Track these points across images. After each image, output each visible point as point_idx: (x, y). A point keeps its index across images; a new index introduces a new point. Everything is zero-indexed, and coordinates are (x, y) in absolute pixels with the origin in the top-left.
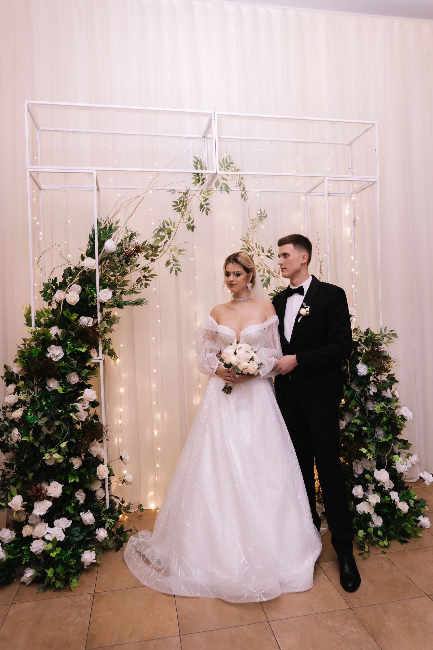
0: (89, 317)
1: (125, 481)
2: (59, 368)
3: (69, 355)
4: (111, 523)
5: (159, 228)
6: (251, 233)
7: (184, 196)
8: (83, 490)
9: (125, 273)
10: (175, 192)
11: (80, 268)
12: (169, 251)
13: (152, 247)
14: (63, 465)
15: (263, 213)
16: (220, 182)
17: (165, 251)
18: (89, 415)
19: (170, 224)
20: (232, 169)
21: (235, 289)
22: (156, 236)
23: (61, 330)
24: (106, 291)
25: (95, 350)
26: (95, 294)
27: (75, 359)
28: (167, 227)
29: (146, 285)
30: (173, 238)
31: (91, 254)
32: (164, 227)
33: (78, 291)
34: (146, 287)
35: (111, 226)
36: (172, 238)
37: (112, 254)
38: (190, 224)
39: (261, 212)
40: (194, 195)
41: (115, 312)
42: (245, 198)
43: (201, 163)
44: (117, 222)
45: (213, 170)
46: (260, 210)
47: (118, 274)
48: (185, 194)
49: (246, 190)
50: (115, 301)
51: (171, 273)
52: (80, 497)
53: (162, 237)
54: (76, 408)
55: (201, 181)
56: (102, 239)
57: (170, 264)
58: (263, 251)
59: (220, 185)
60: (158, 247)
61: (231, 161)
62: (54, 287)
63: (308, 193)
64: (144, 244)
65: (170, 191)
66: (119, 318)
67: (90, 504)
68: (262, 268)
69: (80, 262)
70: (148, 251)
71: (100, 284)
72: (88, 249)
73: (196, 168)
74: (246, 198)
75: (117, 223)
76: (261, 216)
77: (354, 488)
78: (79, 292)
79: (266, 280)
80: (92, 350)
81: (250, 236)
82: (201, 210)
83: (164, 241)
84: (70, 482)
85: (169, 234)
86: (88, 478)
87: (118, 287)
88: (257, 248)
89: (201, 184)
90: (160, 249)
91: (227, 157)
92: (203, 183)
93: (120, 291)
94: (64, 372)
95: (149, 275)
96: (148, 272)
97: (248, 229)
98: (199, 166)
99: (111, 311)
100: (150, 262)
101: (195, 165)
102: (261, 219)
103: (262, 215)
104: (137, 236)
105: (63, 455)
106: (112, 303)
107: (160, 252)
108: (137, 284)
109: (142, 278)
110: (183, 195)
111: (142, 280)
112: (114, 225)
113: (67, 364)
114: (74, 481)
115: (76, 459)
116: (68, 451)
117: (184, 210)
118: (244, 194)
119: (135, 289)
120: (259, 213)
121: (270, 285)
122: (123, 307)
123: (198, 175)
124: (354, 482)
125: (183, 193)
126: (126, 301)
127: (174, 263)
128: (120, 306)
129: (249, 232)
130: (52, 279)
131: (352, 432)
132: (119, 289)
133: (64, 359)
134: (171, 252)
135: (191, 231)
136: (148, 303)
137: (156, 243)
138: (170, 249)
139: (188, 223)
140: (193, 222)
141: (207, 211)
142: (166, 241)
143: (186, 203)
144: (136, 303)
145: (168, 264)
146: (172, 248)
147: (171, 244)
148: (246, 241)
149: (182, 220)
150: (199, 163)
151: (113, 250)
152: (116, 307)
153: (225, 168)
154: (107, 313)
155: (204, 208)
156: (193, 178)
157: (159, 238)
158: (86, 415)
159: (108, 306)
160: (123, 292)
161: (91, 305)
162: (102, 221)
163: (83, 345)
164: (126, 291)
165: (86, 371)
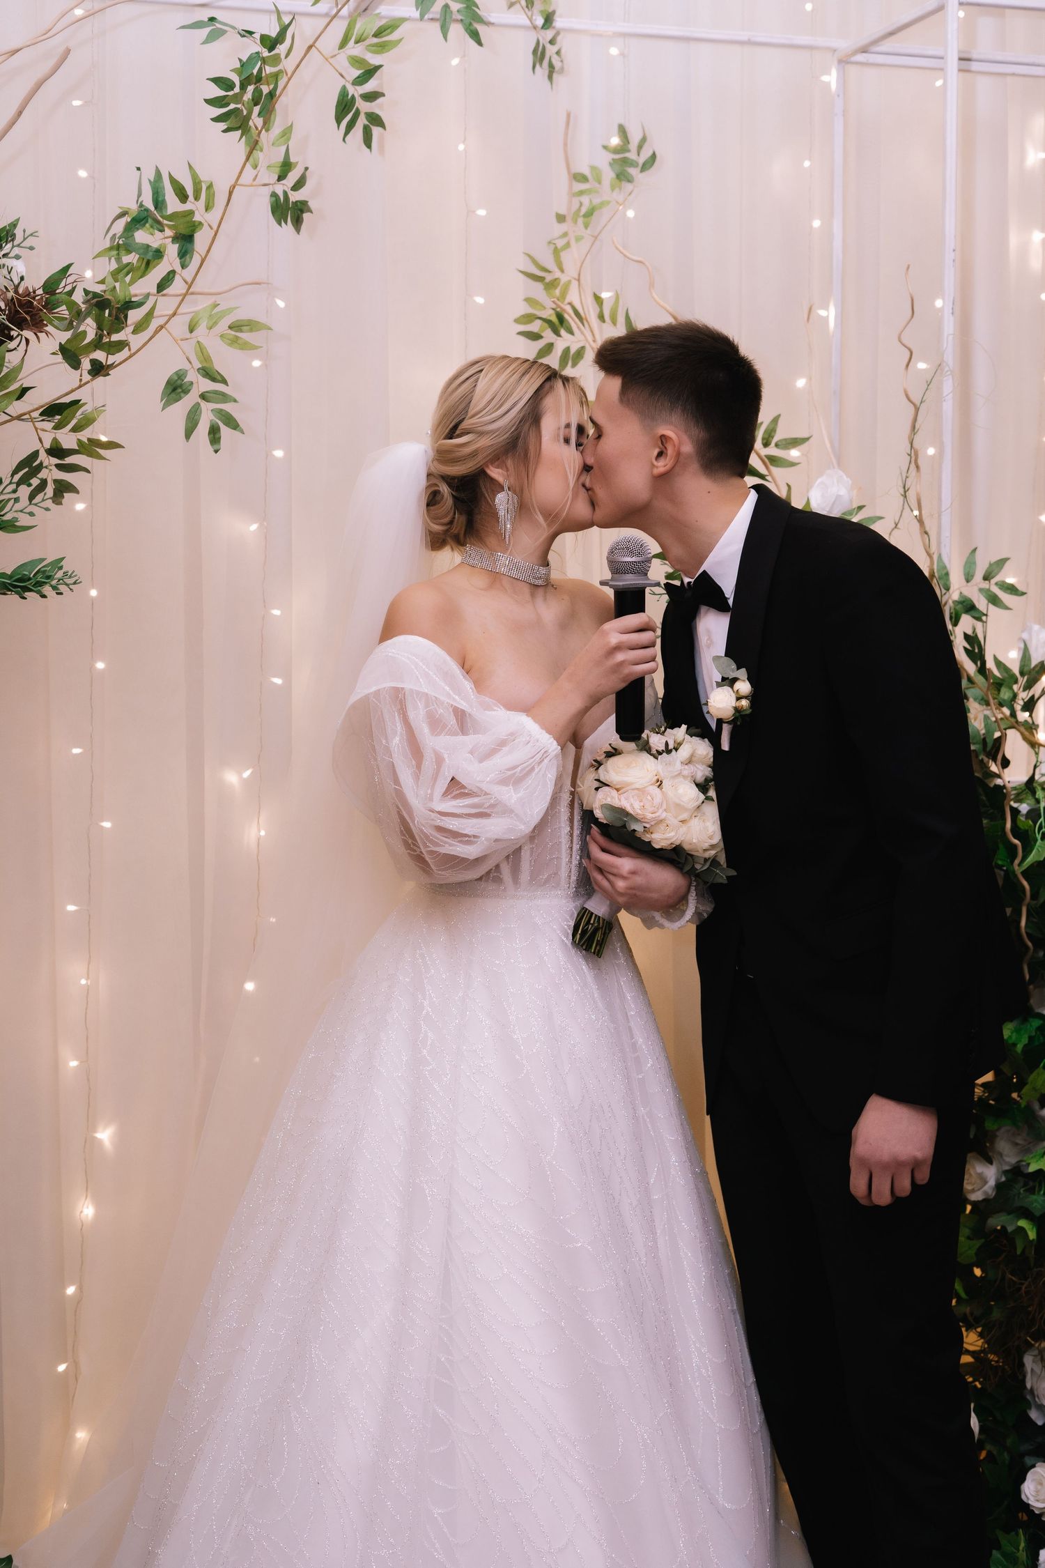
5: (134, 207)
6: (573, 242)
7: (266, 53)
10: (224, 32)
12: (178, 326)
13: (99, 303)
15: (633, 145)
17: (161, 327)
19: (190, 191)
22: (118, 248)
28: (173, 204)
29: (62, 489)
30: (203, 261)
32: (159, 203)
34: (58, 496)
36: (195, 261)
38: (285, 193)
39: (626, 140)
40: (310, 47)
42: (551, 66)
46: (622, 131)
49: (559, 22)
51: (188, 436)
53: (149, 255)
57: (186, 392)
60: (129, 305)
63: (856, 52)
64: (51, 286)
65: (198, 25)
70: (78, 325)
74: (558, 63)
76: (626, 162)
77: (1029, 1476)
81: (571, 259)
82: (339, 120)
83: (157, 273)
85: (185, 239)
88: (601, 317)
90: (134, 316)
95: (80, 442)
96: (74, 430)
97: (561, 218)
100: (87, 377)
102: (622, 177)
103: (627, 155)
104: (18, 246)
107: (138, 328)
108: (18, 486)
109: (43, 456)
110: (259, 49)
111: (41, 465)
117: (260, 121)
118: (548, 46)
119: (3, 507)
120: (615, 141)
124: (1025, 1447)
125: (264, 39)
127: (206, 385)
129: (565, 234)
131: (1026, 1214)
134: (191, 331)
135: (289, 227)
136: (75, 583)
137: (117, 285)
138: (187, 319)
139: (279, 189)
140: (299, 185)
141: (371, 130)
142: (169, 273)
143: (272, 87)
144: (17, 580)
145: (174, 390)
146: (196, 313)
147: (190, 287)
148: (547, 280)
149: (249, 172)
155: (357, 114)
157: (134, 258)
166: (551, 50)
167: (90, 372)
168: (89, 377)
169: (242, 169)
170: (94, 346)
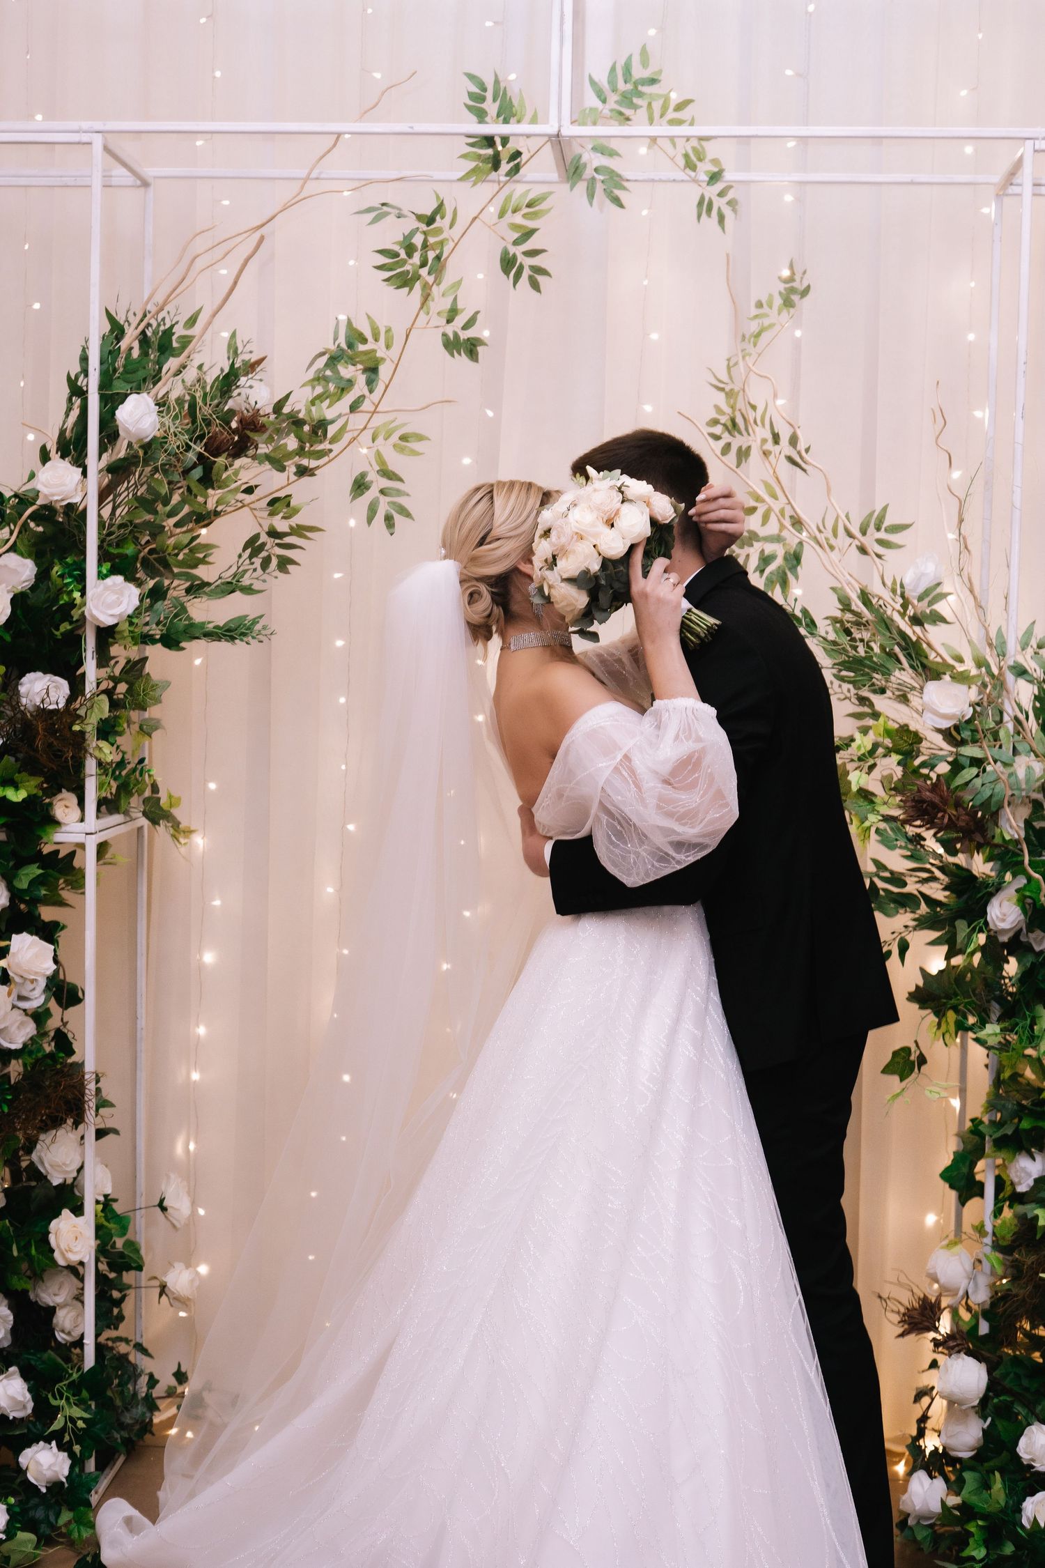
0: (58, 679)
1: (166, 1290)
4: (73, 1420)
5: (333, 347)
6: (741, 360)
7: (423, 227)
9: (204, 518)
10: (387, 214)
11: (31, 495)
12: (368, 434)
13: (296, 423)
15: (797, 278)
16: (585, 165)
17: (353, 439)
18: (41, 1033)
19: (368, 334)
20: (650, 104)
22: (319, 379)
24: (114, 584)
25: (72, 799)
26: (77, 595)
28: (361, 346)
29: (284, 564)
30: (387, 387)
31: (71, 446)
32: (350, 346)
33: (23, 578)
34: (282, 569)
35: (168, 333)
36: (380, 387)
37: (147, 447)
38: (456, 335)
39: (793, 273)
40: (473, 220)
41: (158, 659)
42: (720, 214)
43: (500, 94)
44: (191, 318)
45: (546, 122)
46: (791, 267)
47: (172, 521)
48: (430, 220)
49: (729, 177)
50: (158, 623)
51: (370, 522)
53: (342, 385)
55: (504, 163)
56: (120, 387)
57: (367, 488)
58: (776, 438)
59: (589, 172)
60: (325, 423)
61: (646, 74)
64: (278, 407)
65: (368, 210)
66: (168, 684)
67: (30, 1354)
68: (776, 506)
69: (32, 476)
70: (279, 439)
71: (103, 556)
72: (63, 426)
73: (481, 115)
74: (727, 211)
75: (192, 321)
76: (792, 290)
77: (1028, 1432)
78: (25, 584)
79: (785, 559)
80: (59, 796)
81: (739, 375)
82: (506, 271)
83: (349, 398)
85: (372, 371)
86: (15, 1253)
87: (176, 570)
88: (757, 424)
89: (507, 175)
90: (332, 430)
91: (630, 57)
92: (517, 169)
93: (188, 584)
95: (291, 527)
96: (283, 518)
98: (491, 107)
99: (146, 658)
100: (293, 478)
101: (472, 103)
102: (788, 303)
103: (793, 285)
104: (252, 378)
106: (145, 629)
107: (334, 440)
108: (251, 558)
109: (264, 538)
110: (416, 224)
111: (264, 544)
112: (179, 331)
117: (431, 279)
118: (717, 198)
119: (242, 577)
120: (786, 273)
121: (797, 578)
122: (184, 644)
123: (489, 141)
125: (420, 218)
126: (192, 625)
127: (385, 483)
128: (171, 641)
132: (175, 576)
134: (373, 441)
135: (463, 359)
137: (313, 409)
138: (372, 431)
139: (450, 330)
140: (468, 325)
141: (536, 280)
142: (359, 397)
143: (438, 252)
144: (225, 631)
145: (359, 487)
146: (378, 428)
147: (377, 407)
148: (727, 388)
149: (423, 316)
150: (489, 95)
151: (148, 432)
152: (159, 645)
153: (616, 102)
154: (128, 662)
155: (521, 268)
156: (464, 156)
157: (332, 387)
158: (28, 1030)
159: (130, 639)
160: (197, 588)
161: (62, 634)
162: (127, 318)
163: (17, 777)
164: (208, 584)
165: (34, 871)
166: (718, 203)
167: (295, 474)
168: (296, 478)
169: (417, 316)
170: (297, 454)
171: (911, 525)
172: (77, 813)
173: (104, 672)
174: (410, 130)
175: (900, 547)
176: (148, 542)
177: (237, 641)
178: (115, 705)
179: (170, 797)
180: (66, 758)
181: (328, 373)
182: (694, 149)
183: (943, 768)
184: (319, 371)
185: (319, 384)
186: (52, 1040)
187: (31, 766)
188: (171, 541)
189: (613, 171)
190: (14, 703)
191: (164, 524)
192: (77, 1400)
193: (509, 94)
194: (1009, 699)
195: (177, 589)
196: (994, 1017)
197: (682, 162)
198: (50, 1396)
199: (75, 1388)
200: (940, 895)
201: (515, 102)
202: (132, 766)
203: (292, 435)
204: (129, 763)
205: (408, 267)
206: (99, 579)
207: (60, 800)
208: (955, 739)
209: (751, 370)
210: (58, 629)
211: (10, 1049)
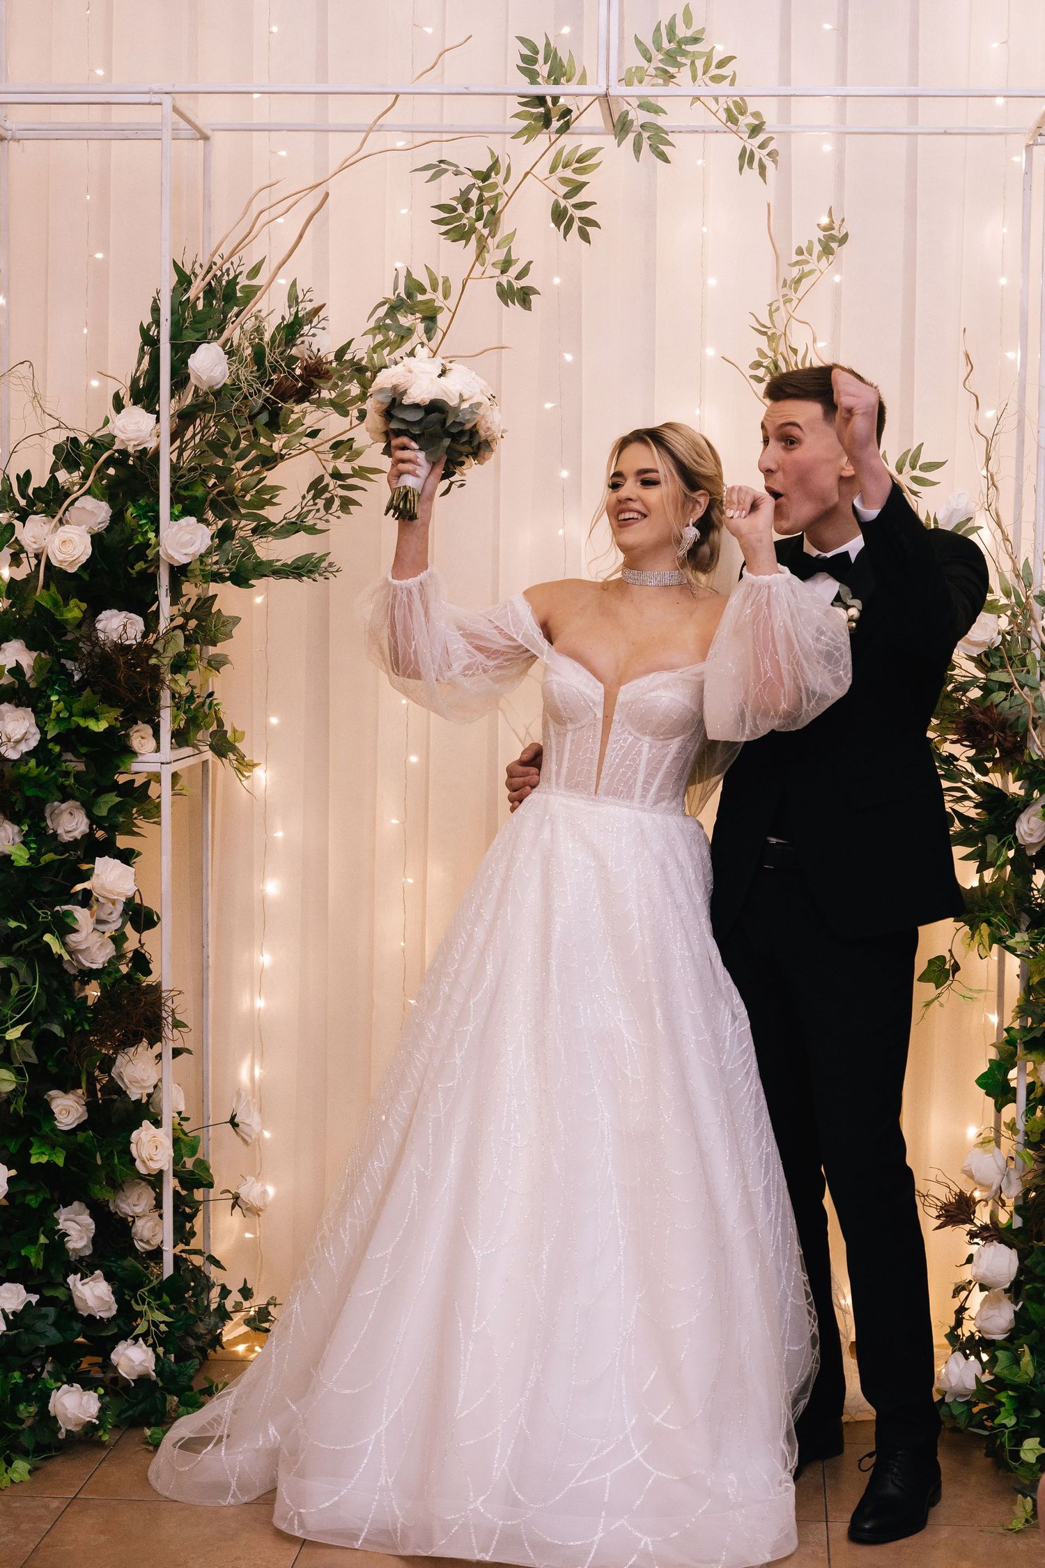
0: (133, 615)
1: (239, 1201)
2: (21, 781)
3: (54, 739)
4: (156, 1324)
5: (393, 297)
6: (782, 305)
7: (481, 184)
8: (88, 1206)
9: (270, 461)
10: (447, 170)
11: (107, 440)
13: (358, 369)
14: (16, 1103)
15: (836, 224)
16: (632, 121)
18: (120, 956)
19: (427, 285)
20: (693, 63)
21: (639, 534)
22: (380, 328)
23: (35, 654)
24: (188, 525)
25: (148, 731)
26: (151, 535)
27: (78, 756)
28: (419, 295)
29: (346, 504)
31: (145, 395)
32: (410, 295)
33: (99, 520)
34: (344, 509)
35: (233, 283)
36: (439, 334)
37: (217, 393)
38: (510, 284)
39: (832, 221)
40: (525, 176)
41: (227, 597)
42: (761, 164)
43: (551, 54)
44: (253, 268)
45: (595, 82)
46: (830, 214)
47: (240, 464)
49: (768, 131)
50: (227, 562)
52: (74, 1229)
53: (402, 333)
54: (68, 920)
55: (554, 120)
56: (190, 337)
59: (635, 129)
61: (689, 33)
62: (23, 502)
64: (340, 355)
65: (426, 168)
66: (236, 620)
67: (112, 1262)
69: (107, 421)
70: (343, 386)
71: (175, 498)
72: (135, 374)
73: (533, 76)
74: (768, 162)
75: (255, 272)
76: (831, 237)
78: (101, 525)
80: (136, 728)
82: (558, 225)
83: (409, 345)
84: (34, 1160)
85: (430, 319)
86: (99, 1162)
87: (243, 511)
89: (557, 132)
91: (674, 18)
92: (567, 126)
93: (255, 523)
94: (37, 798)
95: (353, 468)
96: (346, 460)
98: (543, 69)
99: (216, 596)
100: (355, 422)
101: (524, 65)
102: (827, 249)
103: (832, 233)
104: (314, 327)
105: (19, 1072)
106: (215, 567)
109: (327, 479)
110: (473, 181)
111: (327, 485)
112: (243, 281)
113: (48, 773)
114: (48, 1161)
115: (66, 1096)
116: (34, 1059)
117: (486, 232)
118: (756, 151)
119: (306, 518)
120: (825, 221)
122: (252, 582)
123: (541, 100)
125: (476, 174)
126: (261, 563)
128: (241, 578)
129: (778, 299)
130: (18, 476)
132: (244, 517)
133: (40, 753)
135: (517, 307)
136: (337, 571)
137: (375, 356)
139: (504, 280)
140: (521, 275)
141: (586, 231)
143: (492, 206)
144: (293, 569)
147: (434, 354)
148: (769, 332)
149: (478, 269)
150: (541, 57)
151: (218, 380)
152: (229, 583)
153: (661, 61)
154: (198, 600)
155: (571, 219)
156: (517, 116)
157: (392, 335)
158: (108, 951)
159: (201, 578)
160: (263, 529)
161: (137, 573)
162: (193, 269)
163: (97, 708)
164: (274, 525)
165: (113, 799)
166: (759, 154)
167: (358, 418)
168: (358, 422)
169: (473, 267)
170: (360, 400)
171: (944, 463)
172: (153, 743)
173: (175, 610)
174: (465, 91)
175: (934, 484)
176: (215, 484)
177: (304, 578)
178: (189, 640)
179: (235, 731)
180: (145, 690)
181: (388, 321)
182: (735, 103)
183: (975, 693)
184: (379, 319)
185: (380, 333)
186: (130, 961)
187: (110, 699)
188: (238, 484)
189: (658, 127)
190: (94, 639)
191: (233, 467)
192: (158, 1305)
193: (559, 54)
194: (1036, 627)
195: (244, 528)
196: (1023, 927)
197: (723, 116)
198: (133, 1302)
199: (156, 1293)
200: (972, 813)
201: (565, 62)
202: (201, 700)
203: (355, 381)
204: (198, 697)
205: (465, 221)
206: (171, 520)
207: (137, 731)
208: (986, 665)
209: (791, 316)
210: (133, 569)
211: (91, 969)
